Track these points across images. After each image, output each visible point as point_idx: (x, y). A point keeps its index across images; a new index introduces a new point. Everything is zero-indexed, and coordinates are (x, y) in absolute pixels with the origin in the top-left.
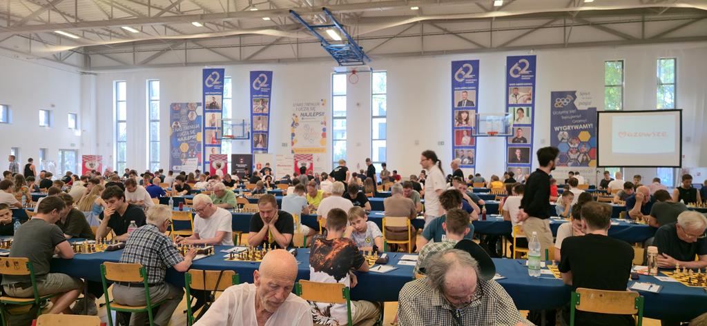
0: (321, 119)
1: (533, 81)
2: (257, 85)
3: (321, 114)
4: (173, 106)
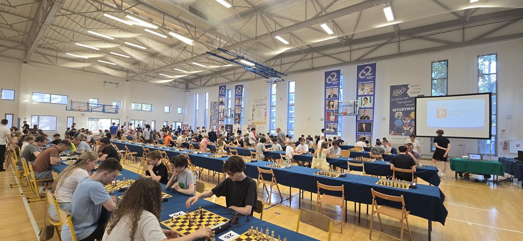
0: (264, 107)
1: (374, 79)
2: (237, 92)
3: (265, 104)
4: (211, 103)
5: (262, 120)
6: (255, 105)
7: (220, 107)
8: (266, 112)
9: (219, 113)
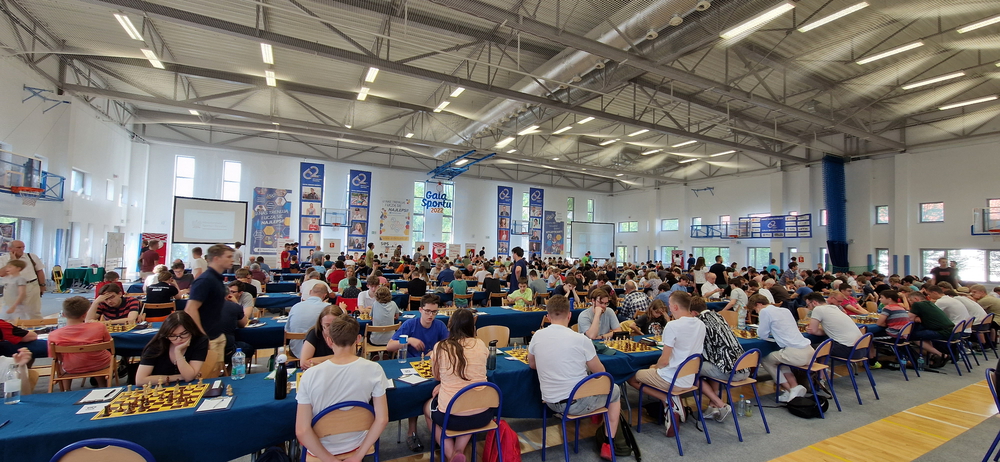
0: (406, 214)
1: (542, 204)
2: (356, 182)
3: (406, 211)
4: (257, 190)
5: (401, 233)
6: (387, 208)
7: (306, 204)
8: (408, 223)
9: (301, 216)
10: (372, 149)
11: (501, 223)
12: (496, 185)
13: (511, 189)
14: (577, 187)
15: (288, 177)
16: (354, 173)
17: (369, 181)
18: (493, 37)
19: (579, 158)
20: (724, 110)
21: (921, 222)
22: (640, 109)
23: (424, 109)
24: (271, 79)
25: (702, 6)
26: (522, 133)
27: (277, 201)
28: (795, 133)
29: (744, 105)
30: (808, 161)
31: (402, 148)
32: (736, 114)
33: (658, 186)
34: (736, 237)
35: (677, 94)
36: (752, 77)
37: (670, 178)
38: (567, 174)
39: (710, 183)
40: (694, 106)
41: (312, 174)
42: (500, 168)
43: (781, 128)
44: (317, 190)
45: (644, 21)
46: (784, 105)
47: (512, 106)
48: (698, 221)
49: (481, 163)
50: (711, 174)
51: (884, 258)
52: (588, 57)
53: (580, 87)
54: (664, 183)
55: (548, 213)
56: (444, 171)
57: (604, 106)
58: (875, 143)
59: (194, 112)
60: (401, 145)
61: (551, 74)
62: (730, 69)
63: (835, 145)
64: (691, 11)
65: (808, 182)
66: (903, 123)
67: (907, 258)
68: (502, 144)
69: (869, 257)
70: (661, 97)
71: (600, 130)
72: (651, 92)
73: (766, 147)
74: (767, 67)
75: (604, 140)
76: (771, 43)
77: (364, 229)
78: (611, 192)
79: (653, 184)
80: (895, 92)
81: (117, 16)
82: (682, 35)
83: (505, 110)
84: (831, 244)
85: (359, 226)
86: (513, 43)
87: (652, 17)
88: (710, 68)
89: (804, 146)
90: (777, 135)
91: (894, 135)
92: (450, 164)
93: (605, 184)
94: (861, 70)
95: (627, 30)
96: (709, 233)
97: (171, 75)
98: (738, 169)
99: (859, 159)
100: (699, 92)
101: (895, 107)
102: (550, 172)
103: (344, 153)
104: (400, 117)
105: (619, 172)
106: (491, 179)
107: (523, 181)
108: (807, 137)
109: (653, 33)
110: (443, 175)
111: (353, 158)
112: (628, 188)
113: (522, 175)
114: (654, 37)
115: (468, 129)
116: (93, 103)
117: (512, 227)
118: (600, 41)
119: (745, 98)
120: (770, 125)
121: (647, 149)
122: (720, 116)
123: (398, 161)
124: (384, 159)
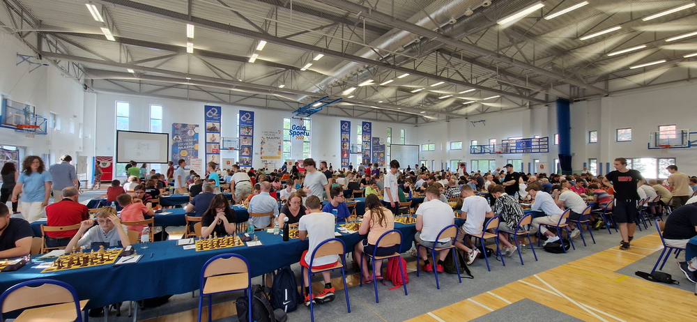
0: (278, 141)
1: (370, 132)
2: (244, 119)
3: (278, 138)
4: (174, 125)
5: (276, 154)
6: (265, 137)
7: (210, 135)
8: (280, 147)
9: (206, 143)
10: (254, 96)
11: (343, 146)
12: (339, 120)
13: (349, 123)
14: (393, 121)
15: (196, 115)
16: (242, 113)
17: (252, 118)
18: (345, 20)
19: (396, 101)
20: (494, 69)
21: (617, 141)
22: (440, 68)
23: (292, 68)
24: (190, 48)
25: (486, 4)
26: (361, 85)
27: (189, 133)
28: (539, 84)
29: (507, 65)
30: (546, 102)
31: (275, 95)
32: (503, 71)
33: (448, 119)
34: (500, 153)
35: (466, 59)
36: (513, 48)
37: (456, 114)
38: (387, 112)
39: (483, 117)
40: (474, 66)
41: (213, 114)
42: (342, 108)
43: (531, 81)
44: (217, 125)
45: (448, 12)
46: (533, 66)
47: (355, 66)
48: (475, 143)
49: (331, 105)
50: (484, 111)
51: (594, 165)
52: (409, 35)
53: (401, 54)
54: (452, 118)
55: (374, 138)
56: (305, 111)
57: (416, 66)
58: (590, 90)
59: (131, 71)
60: (276, 93)
61: (383, 46)
62: (500, 42)
63: (564, 92)
64: (479, 6)
65: (547, 116)
66: (607, 78)
67: (608, 164)
68: (347, 92)
69: (585, 164)
70: (454, 60)
71: (411, 82)
72: (447, 57)
73: (520, 92)
74: (523, 41)
75: (414, 89)
76: (528, 27)
77: (250, 151)
78: (416, 124)
79: (445, 118)
80: (603, 58)
81: (88, 6)
82: (471, 21)
83: (350, 69)
84: (561, 157)
85: (246, 149)
86: (360, 25)
87: (453, 9)
88: (487, 42)
89: (544, 92)
90: (528, 86)
91: (601, 85)
92: (309, 106)
93: (413, 119)
94: (582, 43)
95: (436, 18)
96: (482, 150)
97: (118, 45)
98: (501, 108)
99: (579, 101)
100: (479, 57)
101: (603, 67)
102: (375, 111)
103: (234, 99)
104: (276, 73)
105: (423, 110)
106: (336, 116)
107: (357, 117)
108: (545, 86)
109: (453, 20)
110: (304, 113)
111: (241, 102)
112: (428, 121)
113: (357, 113)
114: (454, 22)
115: (323, 82)
116: (59, 65)
117: (351, 149)
118: (418, 24)
119: (509, 62)
120: (523, 79)
121: (442, 95)
122: (491, 73)
123: (272, 104)
124: (262, 102)
